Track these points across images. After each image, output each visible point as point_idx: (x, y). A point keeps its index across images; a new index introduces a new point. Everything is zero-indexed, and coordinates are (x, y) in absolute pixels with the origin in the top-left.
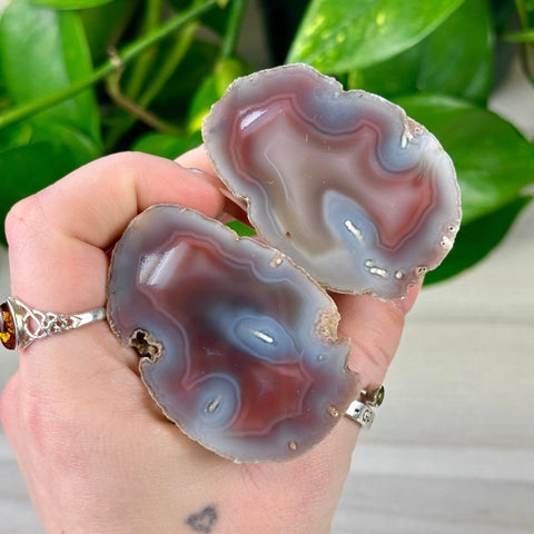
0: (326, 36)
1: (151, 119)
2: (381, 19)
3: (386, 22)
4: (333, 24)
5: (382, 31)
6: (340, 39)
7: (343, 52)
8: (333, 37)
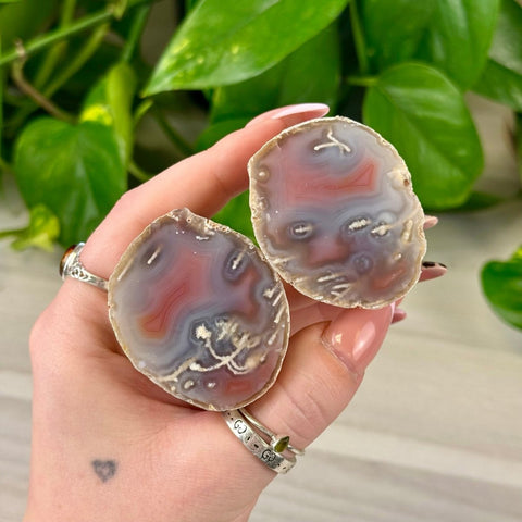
0: (189, 56)
1: (50, 107)
2: (235, 50)
3: (239, 53)
4: (197, 49)
5: (235, 60)
6: (200, 61)
7: (201, 72)
8: (194, 58)
